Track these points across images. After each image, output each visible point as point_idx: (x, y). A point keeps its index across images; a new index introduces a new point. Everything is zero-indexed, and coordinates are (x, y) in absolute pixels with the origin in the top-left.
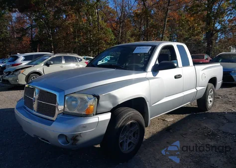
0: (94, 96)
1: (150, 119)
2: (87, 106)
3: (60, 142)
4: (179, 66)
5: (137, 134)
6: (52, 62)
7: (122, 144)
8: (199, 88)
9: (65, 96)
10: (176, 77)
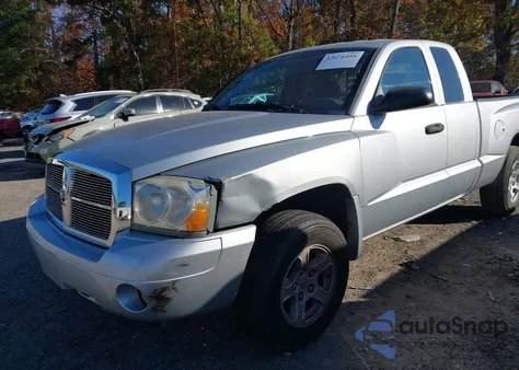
0: (209, 182)
1: (362, 239)
2: (189, 209)
3: (124, 303)
4: (437, 101)
5: (329, 277)
6: (133, 111)
7: (288, 305)
8: (487, 159)
9: (134, 183)
10: (429, 131)
